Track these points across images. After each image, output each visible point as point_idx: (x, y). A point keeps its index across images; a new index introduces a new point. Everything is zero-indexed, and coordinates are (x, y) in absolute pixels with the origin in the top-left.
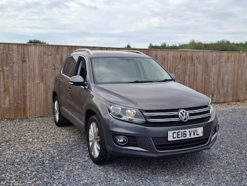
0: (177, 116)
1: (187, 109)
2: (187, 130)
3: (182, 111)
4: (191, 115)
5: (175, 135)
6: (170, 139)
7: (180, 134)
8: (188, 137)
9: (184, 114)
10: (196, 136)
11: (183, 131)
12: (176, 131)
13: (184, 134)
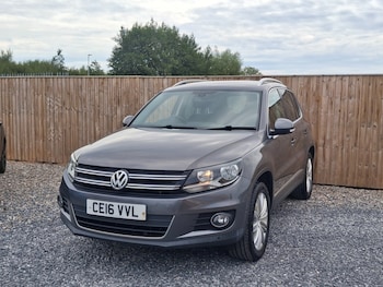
0: (108, 179)
2: (116, 204)
3: (118, 172)
4: (131, 181)
5: (97, 207)
6: (90, 211)
7: (104, 207)
8: (116, 215)
9: (119, 177)
10: (130, 217)
11: (109, 203)
12: (98, 202)
13: (110, 209)
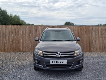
0: (56, 55)
1: (61, 52)
2: (59, 61)
3: (58, 53)
4: (62, 55)
5: (53, 62)
6: (51, 63)
7: (56, 62)
8: (59, 63)
9: (59, 54)
10: (63, 63)
11: (57, 61)
12: (54, 61)
13: (57, 62)
